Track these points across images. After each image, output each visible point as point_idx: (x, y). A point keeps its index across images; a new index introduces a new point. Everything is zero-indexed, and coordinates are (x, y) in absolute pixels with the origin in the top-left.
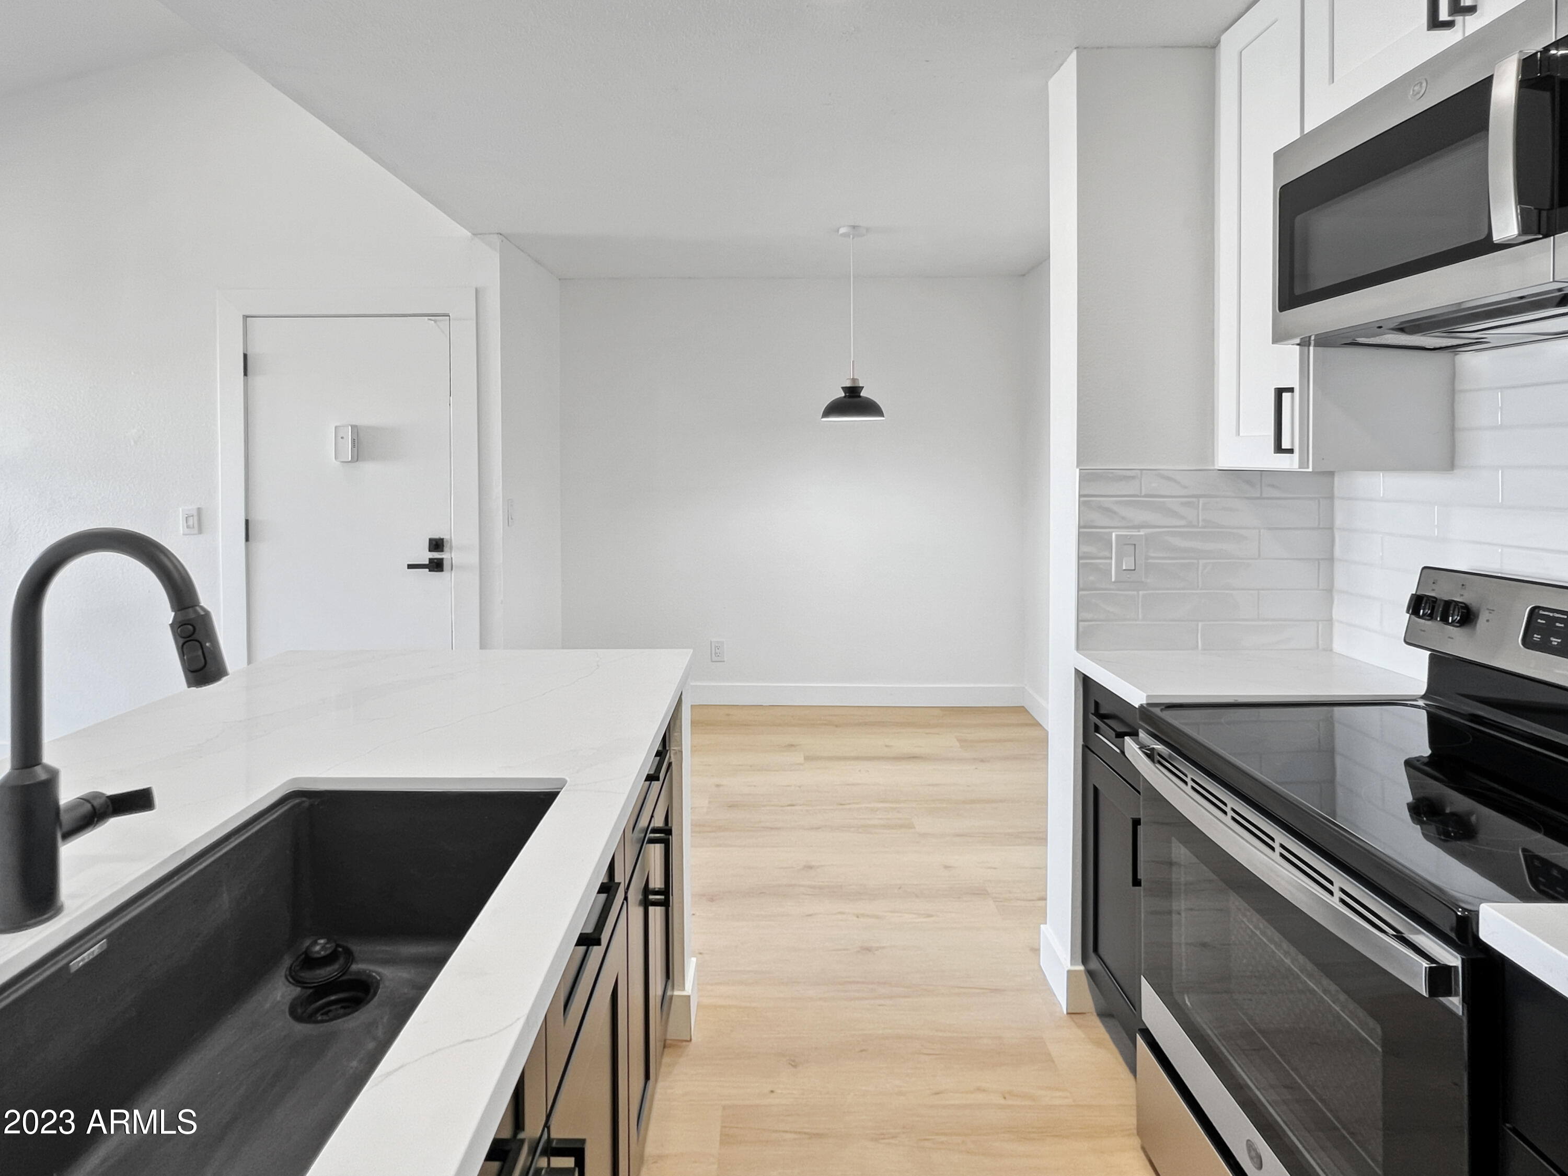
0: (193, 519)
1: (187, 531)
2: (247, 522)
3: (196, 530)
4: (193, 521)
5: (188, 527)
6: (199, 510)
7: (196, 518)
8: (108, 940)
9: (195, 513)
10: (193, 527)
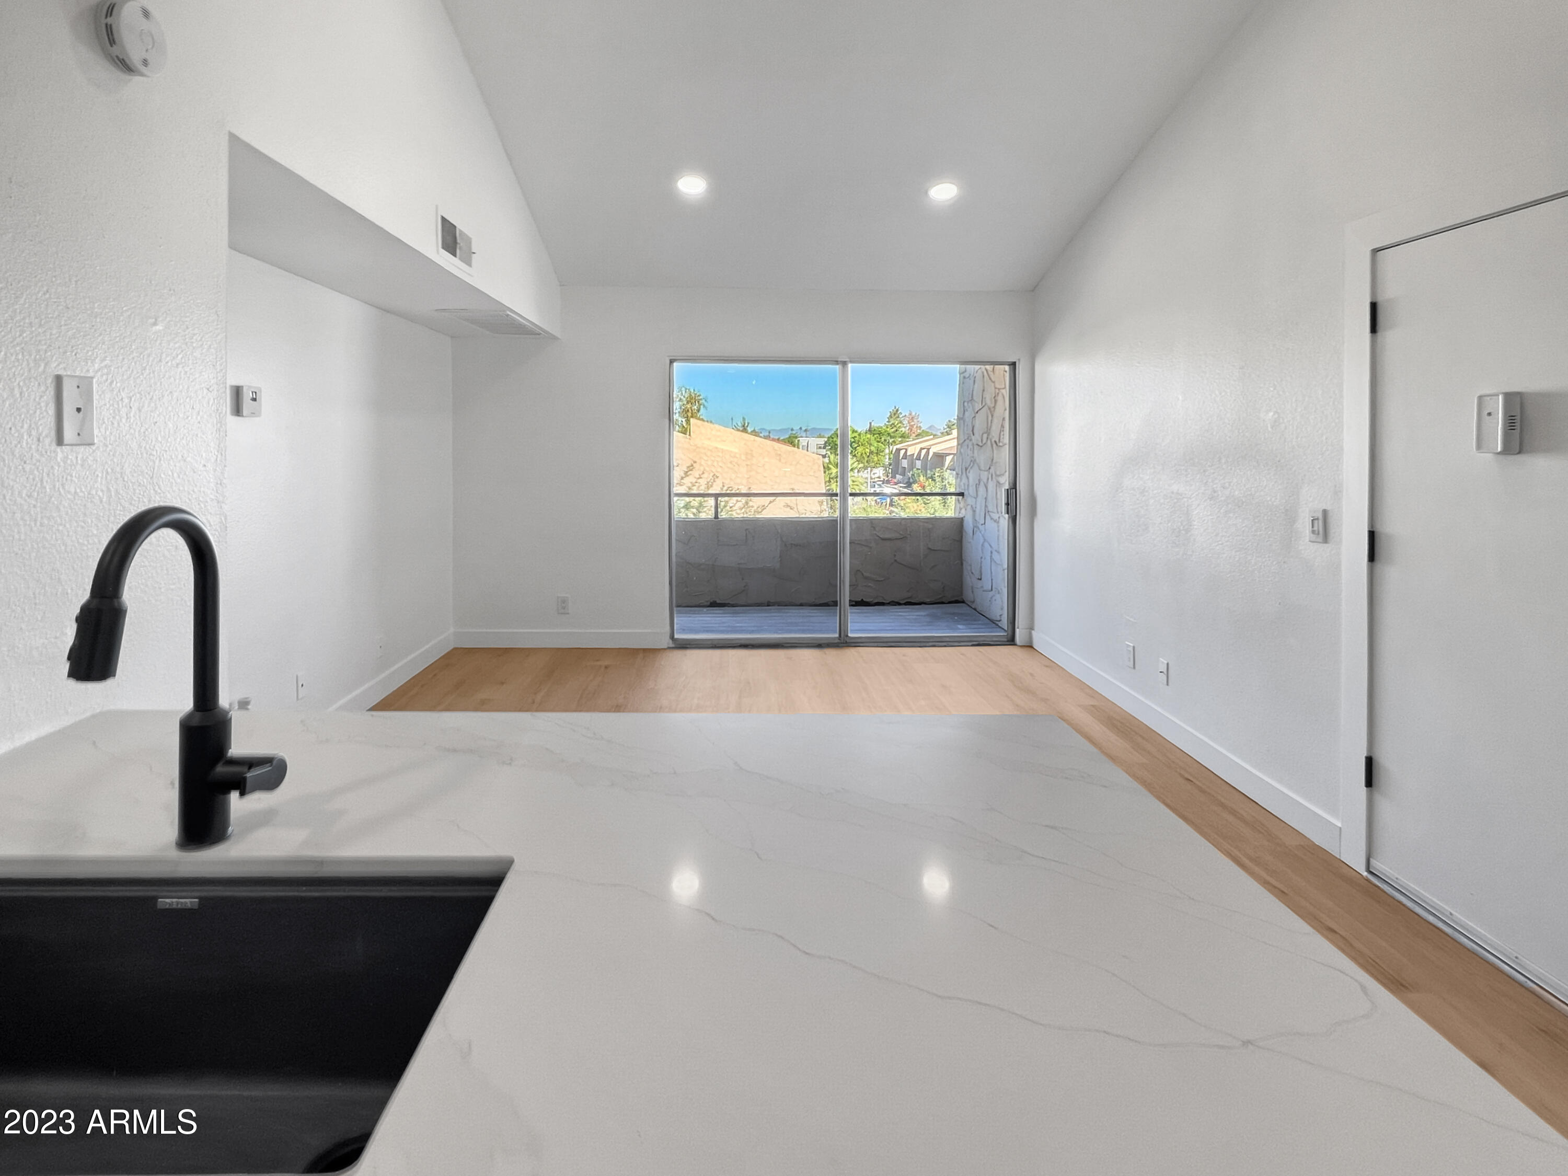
0: (1318, 523)
1: (1314, 537)
2: (1372, 535)
3: (1320, 539)
4: (1319, 525)
5: (1313, 532)
6: (1325, 512)
7: (1321, 522)
8: (200, 902)
9: (1320, 515)
10: (1318, 534)
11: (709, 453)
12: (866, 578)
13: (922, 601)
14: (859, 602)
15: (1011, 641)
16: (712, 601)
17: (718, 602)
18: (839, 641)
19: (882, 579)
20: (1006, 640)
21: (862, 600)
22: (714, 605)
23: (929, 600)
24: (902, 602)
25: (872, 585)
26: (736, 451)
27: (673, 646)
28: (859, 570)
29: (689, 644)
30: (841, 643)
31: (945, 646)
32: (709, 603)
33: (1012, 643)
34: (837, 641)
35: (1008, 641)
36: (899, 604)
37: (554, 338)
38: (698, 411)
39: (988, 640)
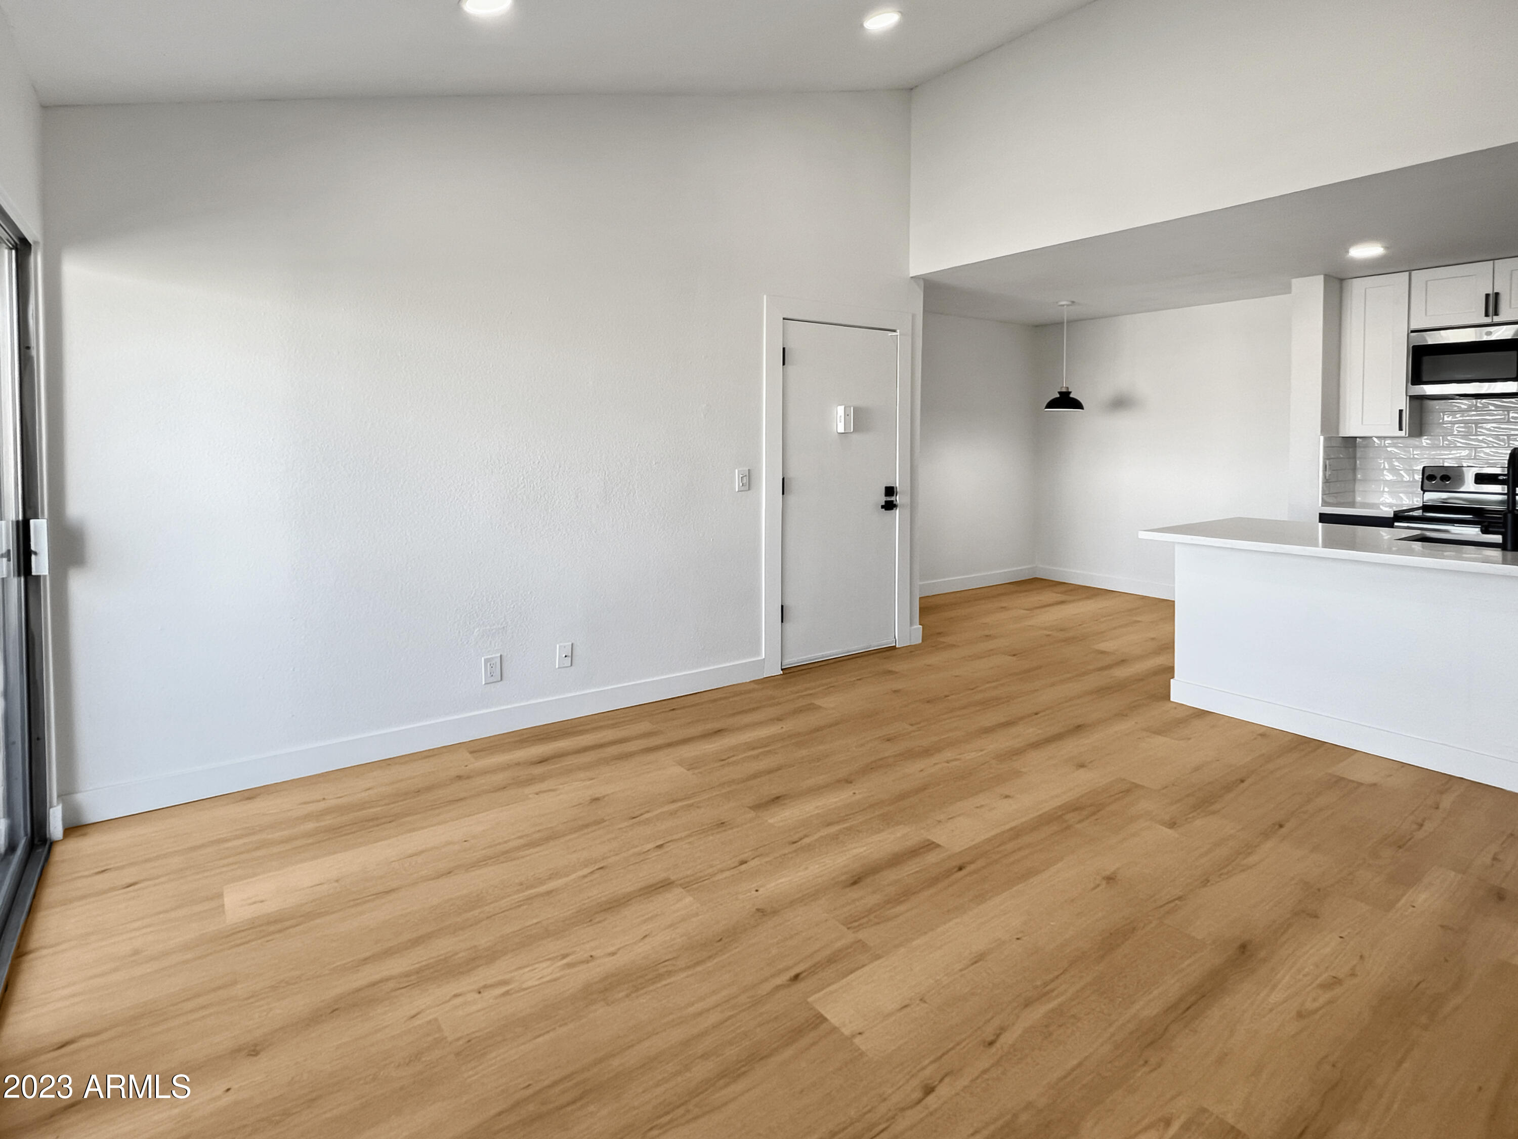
1: (741, 488)
4: (746, 480)
5: (742, 485)
6: (749, 471)
7: (747, 477)
9: (747, 474)
10: (746, 485)
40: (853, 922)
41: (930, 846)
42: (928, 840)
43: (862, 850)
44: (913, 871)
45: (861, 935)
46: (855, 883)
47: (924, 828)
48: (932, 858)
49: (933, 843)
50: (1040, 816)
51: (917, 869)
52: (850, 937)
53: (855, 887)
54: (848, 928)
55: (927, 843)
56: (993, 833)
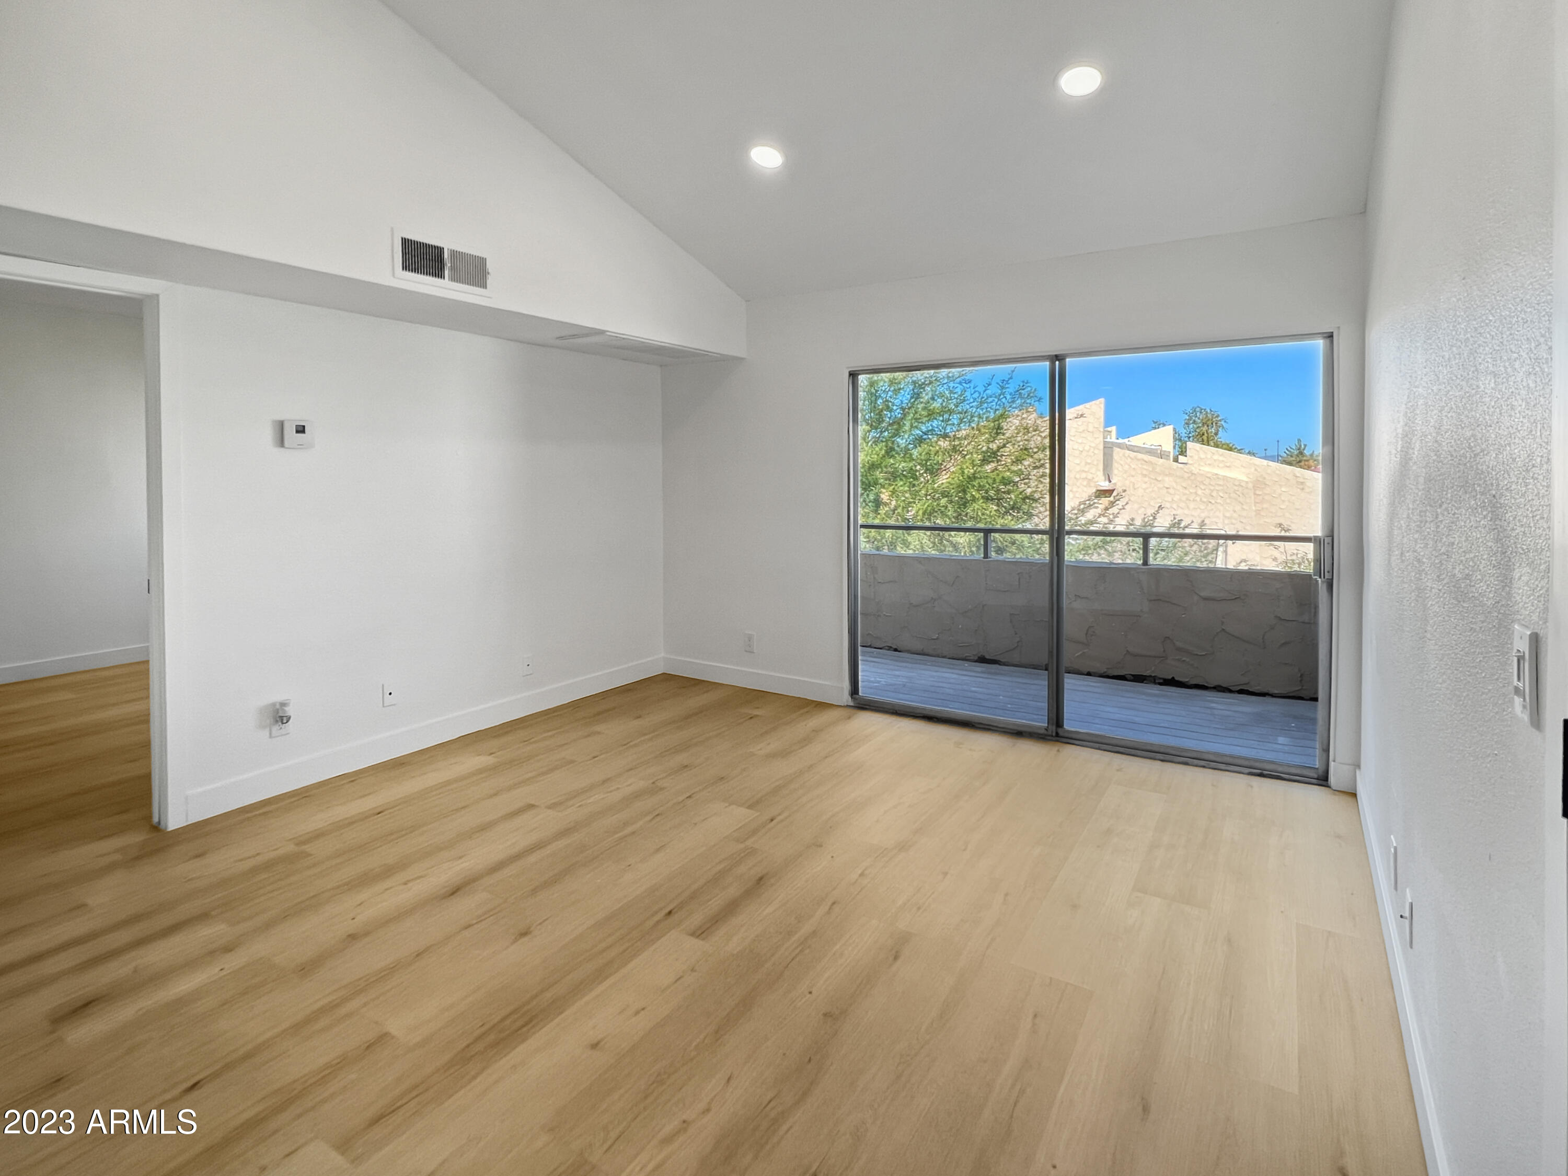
11: (1207, 482)
12: (1179, 649)
13: (1265, 691)
14: (1168, 680)
15: (1323, 780)
16: (979, 655)
17: (987, 657)
18: (1046, 732)
19: (1204, 654)
20: (1316, 776)
21: (1173, 678)
22: (982, 660)
23: (1276, 692)
24: (1233, 688)
25: (1188, 660)
26: (1245, 479)
27: (852, 704)
28: (1168, 637)
29: (869, 706)
30: (1049, 736)
31: (1204, 767)
32: (976, 658)
33: (1324, 783)
34: (1043, 731)
35: (1317, 779)
36: (1231, 691)
37: (740, 360)
38: (1216, 434)
39: (1280, 769)
40: (752, 852)
41: (701, 933)
42: (703, 939)
43: (767, 911)
44: (713, 901)
45: (742, 846)
46: (761, 879)
47: (710, 956)
48: (697, 919)
49: (698, 937)
50: (561, 1013)
51: (710, 903)
52: (749, 843)
53: (760, 875)
54: (752, 848)
55: (703, 935)
56: (631, 965)
